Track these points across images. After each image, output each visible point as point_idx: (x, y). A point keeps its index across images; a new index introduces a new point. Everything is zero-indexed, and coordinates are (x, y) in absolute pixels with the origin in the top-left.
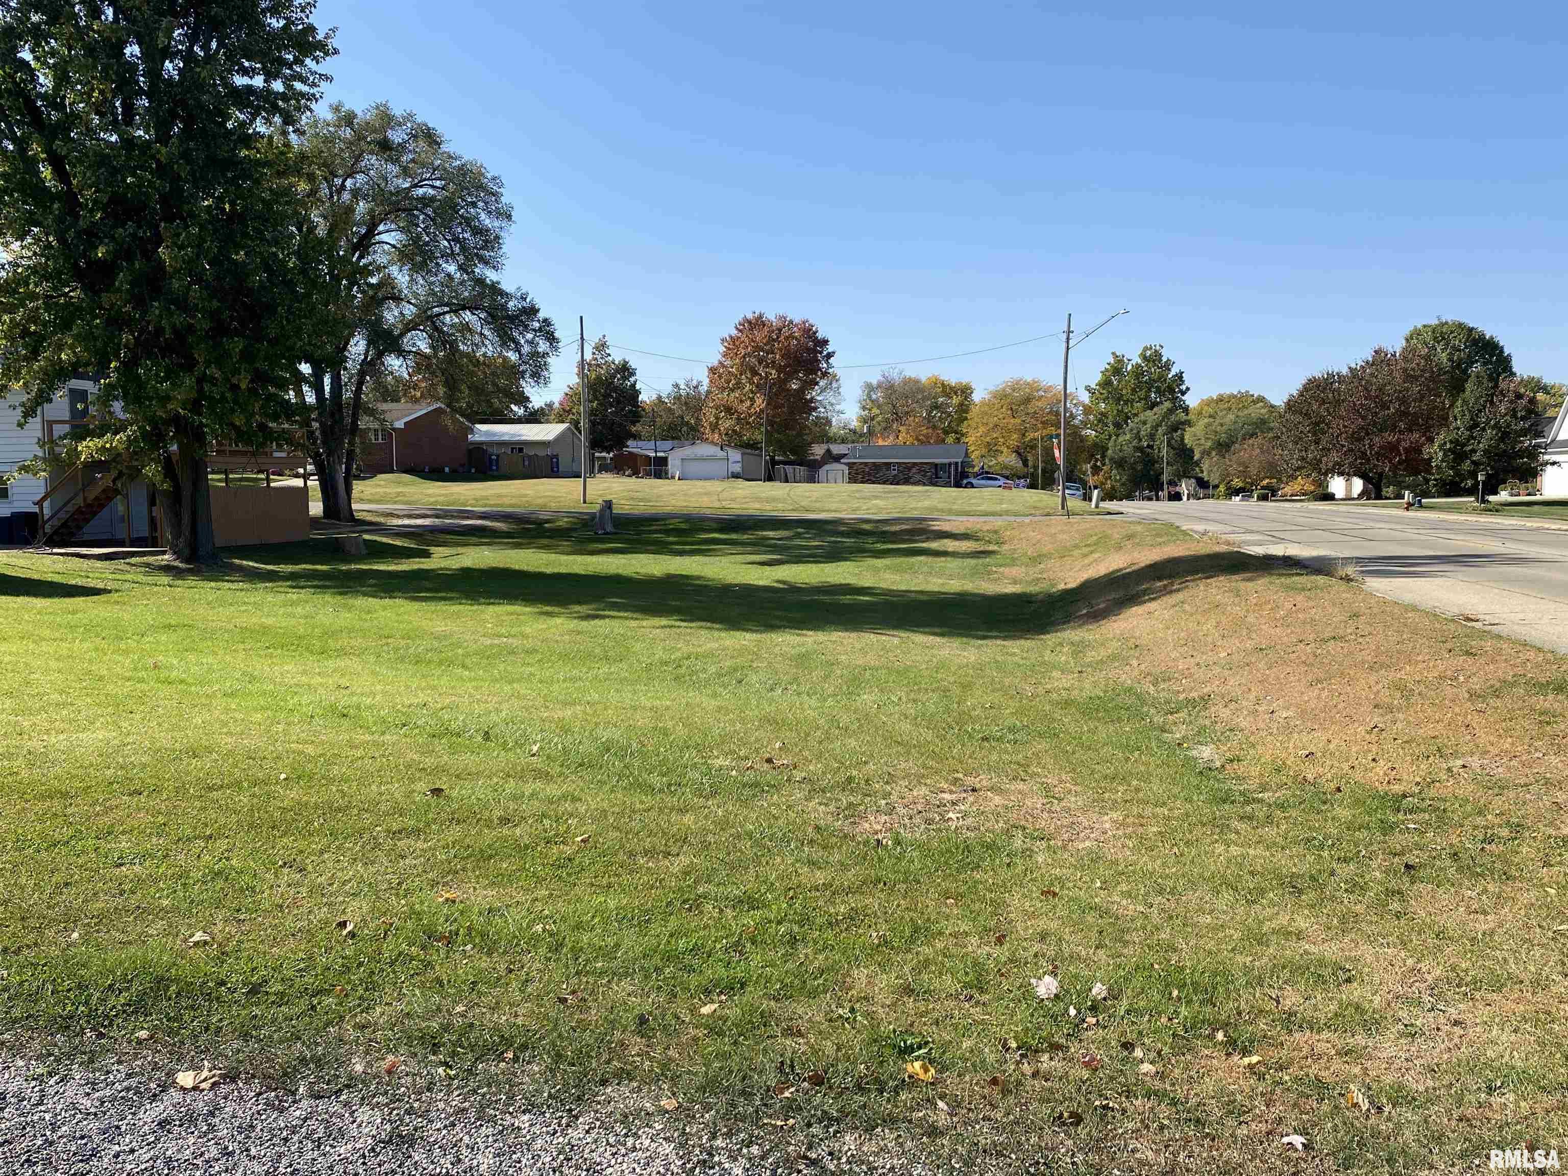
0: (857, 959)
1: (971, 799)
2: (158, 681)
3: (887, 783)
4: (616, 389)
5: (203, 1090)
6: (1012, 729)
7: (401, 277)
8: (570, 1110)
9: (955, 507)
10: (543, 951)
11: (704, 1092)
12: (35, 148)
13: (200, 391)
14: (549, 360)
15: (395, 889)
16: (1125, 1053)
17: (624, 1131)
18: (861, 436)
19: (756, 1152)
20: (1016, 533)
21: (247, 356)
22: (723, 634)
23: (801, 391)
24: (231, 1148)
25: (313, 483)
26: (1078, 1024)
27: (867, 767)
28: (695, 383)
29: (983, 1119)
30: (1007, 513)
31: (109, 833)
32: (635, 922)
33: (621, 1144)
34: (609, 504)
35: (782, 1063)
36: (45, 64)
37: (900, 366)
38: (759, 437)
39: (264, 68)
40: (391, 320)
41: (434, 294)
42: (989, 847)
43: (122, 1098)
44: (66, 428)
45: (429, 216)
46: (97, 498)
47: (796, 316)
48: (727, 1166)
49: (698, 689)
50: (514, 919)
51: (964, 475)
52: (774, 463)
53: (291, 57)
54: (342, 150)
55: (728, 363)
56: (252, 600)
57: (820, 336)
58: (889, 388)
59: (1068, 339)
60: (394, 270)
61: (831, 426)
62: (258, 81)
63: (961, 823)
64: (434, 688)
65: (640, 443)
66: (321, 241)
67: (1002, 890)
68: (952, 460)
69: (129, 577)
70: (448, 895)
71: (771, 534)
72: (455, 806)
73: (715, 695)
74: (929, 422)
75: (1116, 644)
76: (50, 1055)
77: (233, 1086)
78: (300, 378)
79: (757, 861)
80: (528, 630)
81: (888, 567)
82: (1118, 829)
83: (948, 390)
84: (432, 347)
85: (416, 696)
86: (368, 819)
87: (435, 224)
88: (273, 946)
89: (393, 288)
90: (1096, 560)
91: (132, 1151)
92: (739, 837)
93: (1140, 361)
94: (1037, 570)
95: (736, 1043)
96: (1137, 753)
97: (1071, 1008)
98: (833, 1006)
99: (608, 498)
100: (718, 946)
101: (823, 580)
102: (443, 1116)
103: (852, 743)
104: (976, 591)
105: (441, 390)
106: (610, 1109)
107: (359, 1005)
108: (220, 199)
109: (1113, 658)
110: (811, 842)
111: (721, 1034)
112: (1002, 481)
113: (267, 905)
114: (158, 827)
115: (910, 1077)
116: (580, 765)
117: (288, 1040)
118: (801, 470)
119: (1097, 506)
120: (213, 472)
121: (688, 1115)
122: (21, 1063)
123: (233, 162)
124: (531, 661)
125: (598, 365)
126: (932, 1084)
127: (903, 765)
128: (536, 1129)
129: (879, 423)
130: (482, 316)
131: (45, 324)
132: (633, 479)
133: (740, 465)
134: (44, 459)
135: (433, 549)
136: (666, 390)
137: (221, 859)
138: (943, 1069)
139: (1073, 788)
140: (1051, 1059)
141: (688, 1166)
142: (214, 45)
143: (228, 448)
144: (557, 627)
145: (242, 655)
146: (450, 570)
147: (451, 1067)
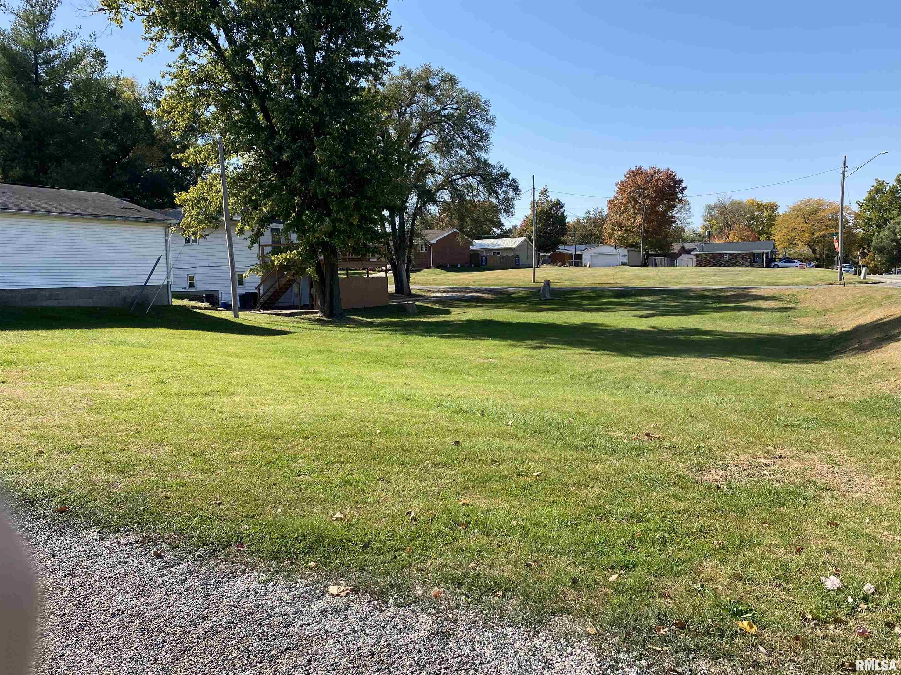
0: (705, 556)
1: (779, 463)
2: (316, 379)
3: (723, 451)
4: (552, 216)
5: (342, 597)
6: (807, 421)
7: (436, 160)
8: (535, 628)
9: (766, 280)
10: (517, 536)
11: (612, 626)
12: (255, 106)
13: (334, 226)
14: (514, 202)
15: (438, 495)
16: (888, 630)
17: (566, 643)
18: (704, 237)
19: (644, 664)
20: (808, 296)
21: (357, 207)
22: (617, 359)
23: (665, 212)
24: (356, 629)
25: (390, 275)
26: (854, 610)
27: (710, 441)
28: (599, 210)
29: (790, 661)
30: (802, 283)
31: (294, 458)
32: (569, 524)
33: (564, 650)
34: (548, 283)
35: (659, 613)
36: (259, 61)
37: (729, 195)
38: (639, 241)
39: (365, 52)
40: (430, 184)
41: (453, 169)
42: (791, 493)
43: (304, 596)
44: (270, 249)
45: (450, 125)
46: (284, 284)
47: (662, 167)
48: (626, 670)
49: (602, 390)
50: (500, 517)
51: (773, 260)
52: (648, 255)
53: (378, 44)
54: (405, 92)
55: (620, 197)
56: (360, 337)
57: (677, 178)
58: (722, 208)
59: (844, 172)
60: (432, 156)
61: (684, 232)
62: (362, 59)
63: (772, 477)
64: (454, 386)
65: (566, 247)
66: (394, 143)
67: (800, 520)
68: (765, 251)
69: (301, 325)
70: (464, 501)
71: (646, 298)
72: (467, 451)
73: (612, 395)
74: (749, 227)
75: (878, 367)
76: (269, 571)
77: (357, 596)
78: (383, 219)
79: (641, 493)
80: (503, 355)
81: (722, 318)
82: (881, 486)
83: (761, 207)
84: (451, 198)
85: (444, 390)
86: (422, 457)
87: (454, 129)
88: (375, 523)
89: (431, 167)
90: (864, 313)
91: (309, 625)
92: (629, 479)
93: (895, 184)
94: (822, 319)
95: (630, 599)
96: (894, 438)
97: (849, 597)
98: (691, 583)
99: (548, 279)
100: (619, 542)
101: (680, 326)
102: (465, 623)
103: (700, 426)
104: (782, 333)
105: (456, 222)
106: (557, 629)
107: (419, 558)
108: (344, 124)
109: (878, 376)
110: (675, 484)
111: (621, 593)
112: (798, 263)
113: (371, 500)
114: (318, 456)
115: (740, 630)
116: (535, 432)
117: (383, 574)
118: (665, 260)
119: (865, 278)
120: (340, 270)
121: (603, 638)
122: (256, 574)
123: (349, 104)
124: (505, 372)
125: (543, 203)
126: (755, 635)
127: (734, 441)
128: (516, 636)
129: (716, 229)
130: (478, 179)
131: (259, 195)
132: (562, 268)
133: (627, 257)
134: (260, 265)
135: (452, 310)
136: (582, 215)
137: (348, 475)
138: (762, 627)
139: (849, 458)
140: (836, 628)
141: (604, 667)
142: (340, 42)
143: (347, 257)
144: (518, 353)
145: (356, 366)
146: (461, 321)
147: (468, 597)
